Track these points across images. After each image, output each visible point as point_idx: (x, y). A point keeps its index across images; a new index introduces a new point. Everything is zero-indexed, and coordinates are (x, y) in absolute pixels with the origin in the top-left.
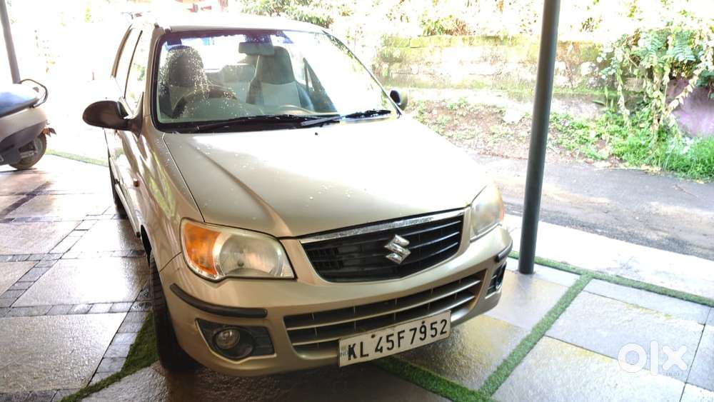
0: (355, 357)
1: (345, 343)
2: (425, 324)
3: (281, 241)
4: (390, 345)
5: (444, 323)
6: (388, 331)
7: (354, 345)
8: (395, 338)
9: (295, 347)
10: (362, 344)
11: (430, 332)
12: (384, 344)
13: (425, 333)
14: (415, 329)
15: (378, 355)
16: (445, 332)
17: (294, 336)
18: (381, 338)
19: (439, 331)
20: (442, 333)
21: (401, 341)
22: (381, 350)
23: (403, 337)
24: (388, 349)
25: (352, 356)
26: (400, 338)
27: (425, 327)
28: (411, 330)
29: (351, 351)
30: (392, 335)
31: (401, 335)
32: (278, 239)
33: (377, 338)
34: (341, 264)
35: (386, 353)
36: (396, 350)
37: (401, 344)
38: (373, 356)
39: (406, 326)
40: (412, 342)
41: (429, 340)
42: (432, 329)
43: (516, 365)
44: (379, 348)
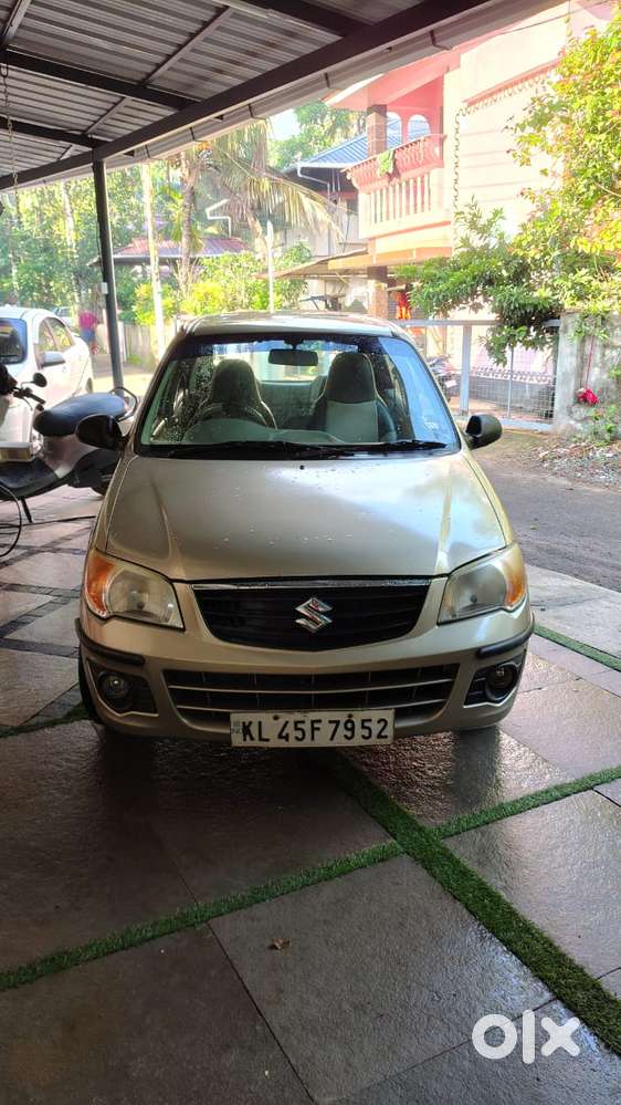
0: (252, 739)
1: (238, 717)
2: (353, 719)
3: (175, 584)
4: (300, 735)
5: (382, 724)
6: (298, 716)
7: (250, 723)
8: (307, 727)
9: (179, 709)
10: (260, 723)
11: (359, 731)
12: (290, 729)
13: (352, 729)
14: (337, 723)
15: (282, 744)
16: (386, 737)
17: (180, 697)
18: (287, 722)
19: (375, 732)
20: (379, 736)
21: (316, 732)
22: (287, 738)
23: (318, 729)
24: (297, 738)
25: (248, 738)
26: (313, 729)
27: (353, 722)
28: (330, 722)
29: (246, 730)
30: (303, 722)
31: (316, 725)
32: (171, 581)
33: (282, 721)
34: (242, 621)
35: (293, 743)
36: (307, 743)
37: (315, 737)
38: (275, 743)
39: (325, 716)
40: (332, 739)
41: (357, 741)
42: (363, 727)
43: (513, 814)
44: (284, 734)
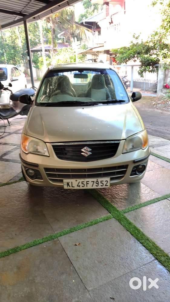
0: (70, 187)
1: (66, 181)
3: (46, 143)
4: (83, 185)
5: (107, 182)
6: (82, 180)
7: (69, 182)
8: (85, 183)
9: (49, 179)
10: (72, 182)
12: (80, 184)
13: (98, 184)
14: (94, 182)
15: (78, 188)
16: (108, 185)
17: (49, 175)
18: (79, 182)
19: (104, 184)
20: (106, 185)
22: (79, 186)
23: (88, 184)
24: (82, 186)
25: (68, 186)
26: (87, 184)
27: (98, 182)
28: (92, 182)
29: (68, 184)
31: (88, 183)
33: (78, 182)
34: (66, 154)
35: (81, 188)
36: (85, 188)
37: (88, 186)
38: (76, 188)
39: (90, 180)
40: (92, 186)
41: (100, 187)
42: (101, 183)
43: (144, 206)
